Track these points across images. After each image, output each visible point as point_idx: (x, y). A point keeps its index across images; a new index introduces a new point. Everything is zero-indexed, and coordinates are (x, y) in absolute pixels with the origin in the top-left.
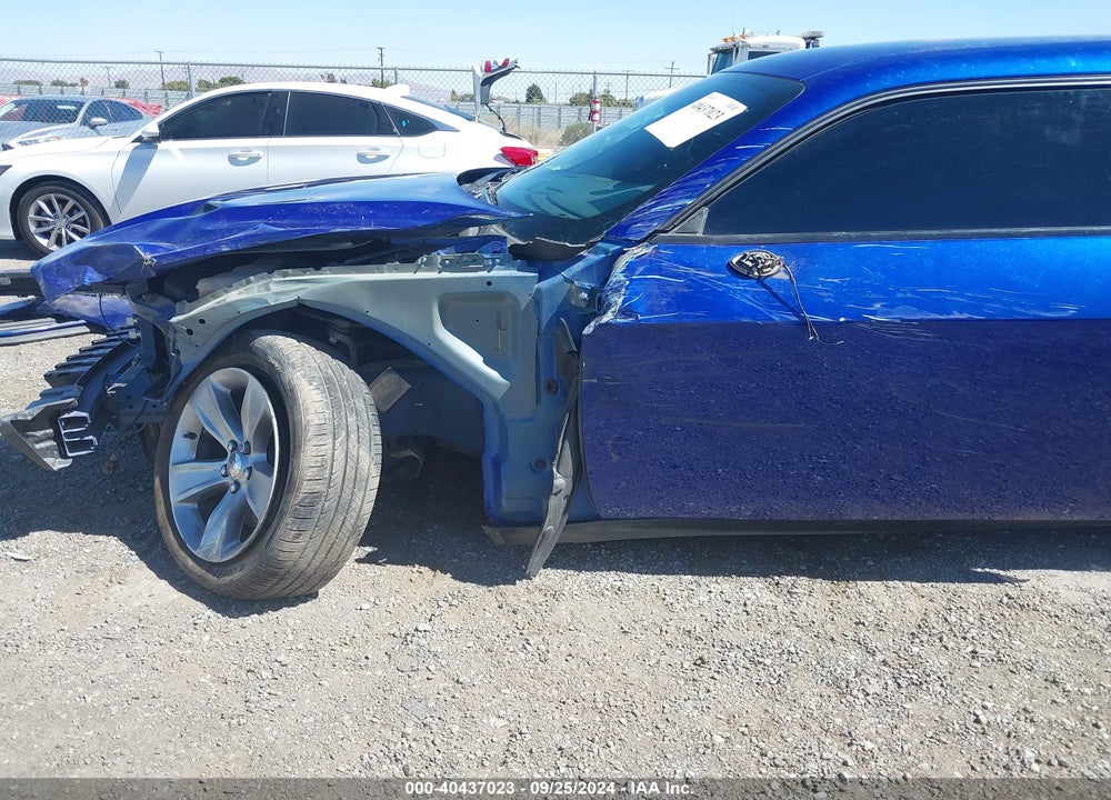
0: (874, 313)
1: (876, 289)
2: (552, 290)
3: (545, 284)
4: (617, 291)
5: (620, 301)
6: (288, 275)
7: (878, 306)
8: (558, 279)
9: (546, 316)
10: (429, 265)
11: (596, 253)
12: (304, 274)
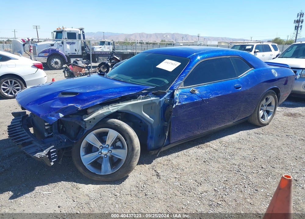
0: (211, 97)
1: (210, 93)
2: (162, 100)
3: (161, 100)
4: (177, 99)
5: (178, 101)
6: (112, 105)
7: (211, 95)
8: (163, 98)
9: (161, 105)
10: (140, 99)
11: (169, 92)
12: (116, 104)
